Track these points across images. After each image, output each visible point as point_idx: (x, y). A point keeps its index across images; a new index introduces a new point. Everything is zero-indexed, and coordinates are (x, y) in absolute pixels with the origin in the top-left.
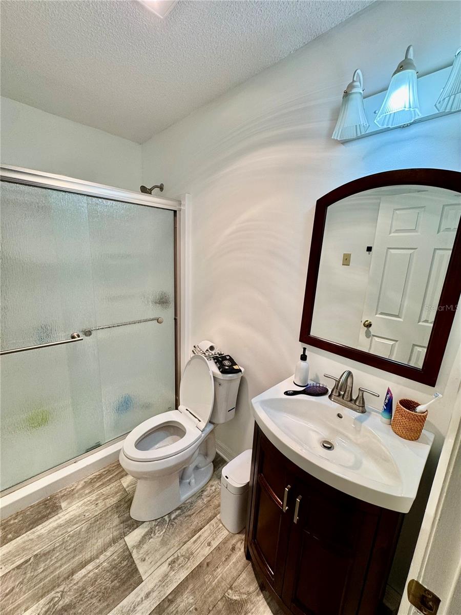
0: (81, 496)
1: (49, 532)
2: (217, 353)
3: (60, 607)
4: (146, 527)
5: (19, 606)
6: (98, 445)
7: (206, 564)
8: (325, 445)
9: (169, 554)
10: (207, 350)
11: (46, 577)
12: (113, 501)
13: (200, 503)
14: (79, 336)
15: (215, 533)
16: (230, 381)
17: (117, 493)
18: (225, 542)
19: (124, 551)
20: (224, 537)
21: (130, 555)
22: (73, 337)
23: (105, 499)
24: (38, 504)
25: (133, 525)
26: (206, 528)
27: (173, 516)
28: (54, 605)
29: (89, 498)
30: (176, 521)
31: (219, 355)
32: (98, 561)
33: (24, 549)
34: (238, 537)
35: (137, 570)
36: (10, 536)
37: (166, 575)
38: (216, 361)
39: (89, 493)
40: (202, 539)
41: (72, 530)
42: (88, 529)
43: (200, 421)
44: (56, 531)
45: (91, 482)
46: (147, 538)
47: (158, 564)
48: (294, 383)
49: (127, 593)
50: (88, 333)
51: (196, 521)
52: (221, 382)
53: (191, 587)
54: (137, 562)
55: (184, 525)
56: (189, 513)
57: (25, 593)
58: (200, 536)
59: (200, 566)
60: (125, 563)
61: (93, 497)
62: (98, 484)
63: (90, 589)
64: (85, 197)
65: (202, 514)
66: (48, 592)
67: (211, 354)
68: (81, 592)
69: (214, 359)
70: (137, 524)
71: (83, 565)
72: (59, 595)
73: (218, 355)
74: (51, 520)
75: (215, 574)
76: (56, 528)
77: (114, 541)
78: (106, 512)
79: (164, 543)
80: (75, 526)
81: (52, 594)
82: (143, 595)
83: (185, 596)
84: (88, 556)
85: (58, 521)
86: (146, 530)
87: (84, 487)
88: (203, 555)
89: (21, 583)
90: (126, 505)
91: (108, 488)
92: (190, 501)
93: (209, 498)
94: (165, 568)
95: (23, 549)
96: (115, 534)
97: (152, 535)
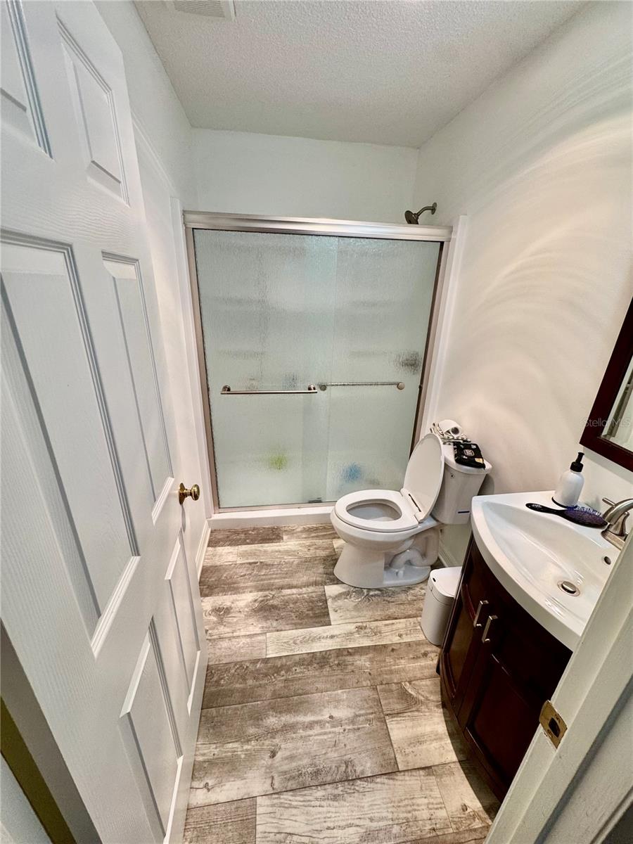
0: (298, 537)
1: (272, 552)
2: (460, 438)
3: (270, 604)
4: (344, 588)
5: (247, 587)
6: (319, 501)
7: (391, 648)
8: (564, 586)
9: (358, 620)
10: (448, 432)
11: (264, 580)
12: (323, 553)
13: (403, 596)
14: (314, 389)
15: (410, 631)
16: (467, 475)
17: (327, 548)
18: (418, 643)
19: (322, 595)
20: (418, 639)
21: (326, 601)
22: (310, 389)
23: (316, 549)
24: (269, 528)
25: (334, 581)
26: (402, 620)
27: (371, 593)
28: (267, 600)
29: (304, 542)
30: (373, 598)
31: (464, 441)
32: (301, 590)
33: (255, 554)
34: (435, 648)
35: (328, 614)
36: (248, 541)
37: (352, 634)
38: (455, 447)
39: (305, 538)
40: (394, 627)
41: (288, 559)
42: (298, 565)
43: (420, 511)
44: (277, 554)
45: (309, 530)
46: (343, 596)
47: (347, 621)
48: (553, 499)
49: (317, 625)
50: (323, 387)
51: (393, 610)
52: (455, 473)
53: (370, 655)
54: (330, 609)
55: (380, 605)
56: (389, 599)
57: (251, 582)
58: (393, 624)
59: (385, 646)
60: (321, 604)
61: (308, 542)
62: (313, 535)
63: (291, 605)
64: (337, 239)
65: (402, 607)
66: (265, 590)
67: (451, 437)
68: (286, 603)
69: (454, 445)
70: (337, 581)
71: (290, 587)
72: (271, 596)
73: (461, 441)
74: (274, 544)
75: (398, 661)
76: (277, 552)
77: (316, 583)
78: (315, 558)
79: (356, 608)
80: (290, 557)
81: (267, 593)
82: (329, 634)
83: (363, 658)
84: (295, 583)
85: (280, 548)
86: (344, 590)
87: (301, 532)
88: (391, 640)
89: (250, 574)
90: (332, 562)
91: (321, 541)
92: (393, 589)
93: (414, 598)
94: (352, 627)
95: (253, 554)
96: (318, 579)
97: (348, 597)
